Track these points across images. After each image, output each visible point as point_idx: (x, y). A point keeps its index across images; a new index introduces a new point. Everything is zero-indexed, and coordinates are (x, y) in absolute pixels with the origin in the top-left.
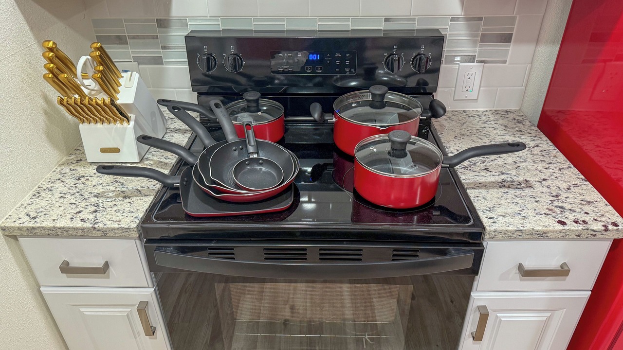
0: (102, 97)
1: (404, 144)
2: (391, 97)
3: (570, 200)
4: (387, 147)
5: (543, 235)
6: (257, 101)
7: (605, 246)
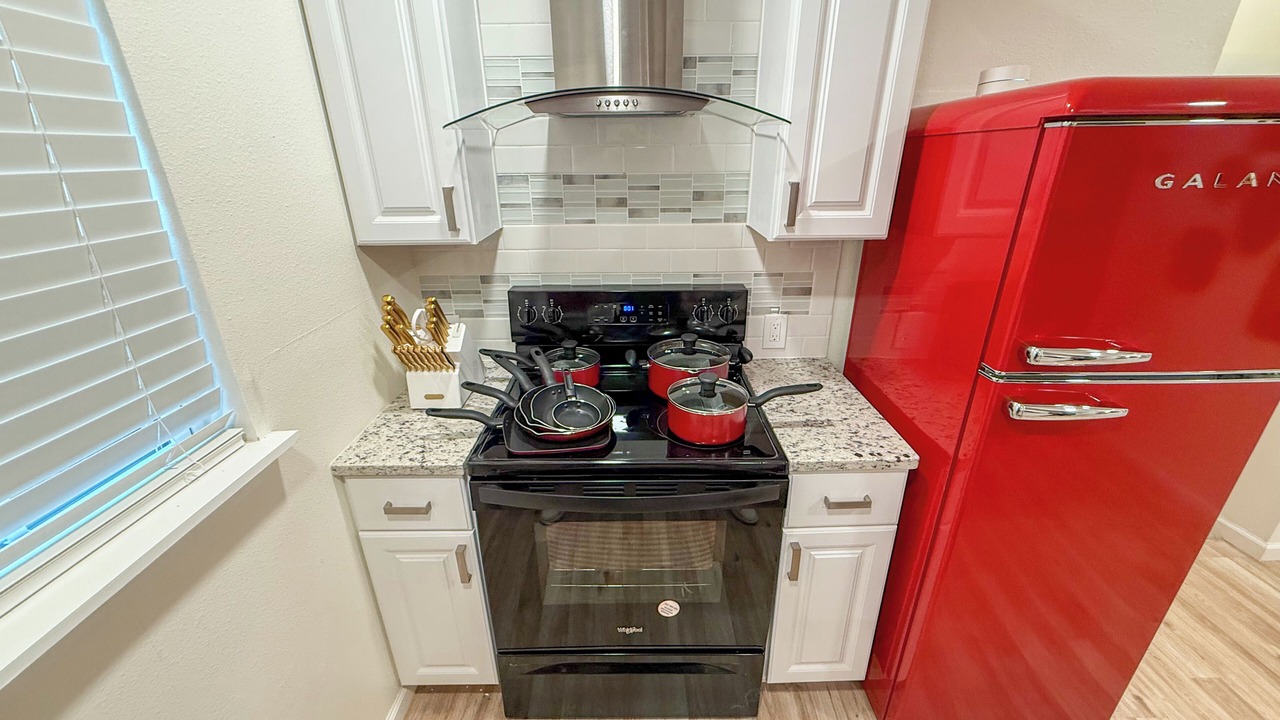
0: (433, 347)
1: (714, 384)
2: (705, 345)
3: (870, 435)
4: (698, 389)
5: (842, 467)
6: (574, 349)
7: (904, 476)
